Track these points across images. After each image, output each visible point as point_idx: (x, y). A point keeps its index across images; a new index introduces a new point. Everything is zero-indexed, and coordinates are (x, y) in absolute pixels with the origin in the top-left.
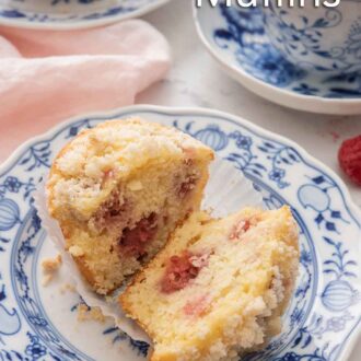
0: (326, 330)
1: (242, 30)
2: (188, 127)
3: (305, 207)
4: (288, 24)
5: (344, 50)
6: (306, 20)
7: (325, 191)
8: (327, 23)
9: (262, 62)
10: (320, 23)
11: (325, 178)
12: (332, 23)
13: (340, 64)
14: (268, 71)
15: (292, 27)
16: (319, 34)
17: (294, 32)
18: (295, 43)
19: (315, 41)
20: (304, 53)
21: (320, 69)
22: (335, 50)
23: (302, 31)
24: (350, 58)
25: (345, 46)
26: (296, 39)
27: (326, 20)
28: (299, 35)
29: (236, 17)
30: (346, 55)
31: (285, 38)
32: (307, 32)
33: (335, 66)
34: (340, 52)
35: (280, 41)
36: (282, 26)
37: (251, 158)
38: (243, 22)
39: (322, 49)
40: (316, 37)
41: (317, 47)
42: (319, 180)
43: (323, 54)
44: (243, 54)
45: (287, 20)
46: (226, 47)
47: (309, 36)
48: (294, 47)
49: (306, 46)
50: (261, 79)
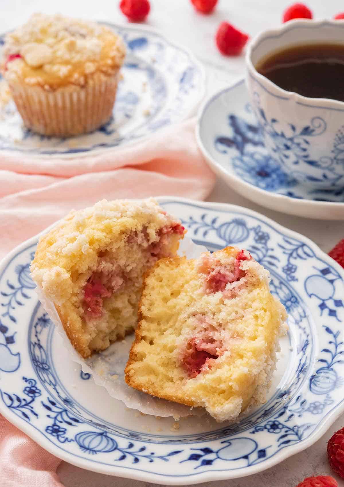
0: (306, 411)
1: (246, 140)
2: (214, 221)
3: (310, 296)
4: (279, 132)
5: (332, 161)
6: (293, 128)
7: (332, 282)
8: (313, 131)
9: (258, 169)
10: (306, 131)
11: (332, 270)
12: (317, 131)
13: (330, 175)
14: (259, 178)
15: (283, 135)
16: (307, 142)
17: (284, 141)
18: (288, 153)
19: (304, 150)
20: (296, 163)
21: (312, 179)
22: (323, 160)
23: (291, 139)
24: (339, 169)
25: (332, 155)
26: (288, 148)
27: (312, 128)
28: (289, 143)
29: (244, 129)
30: (334, 165)
31: (278, 148)
32: (296, 141)
33: (325, 176)
34: (329, 162)
35: (275, 151)
36: (275, 135)
37: (267, 250)
38: (250, 135)
39: (312, 158)
40: (304, 146)
41: (306, 157)
42: (325, 272)
43: (312, 163)
44: (241, 160)
45: (278, 128)
46: (225, 152)
47: (298, 145)
48: (287, 157)
49: (297, 155)
50: (250, 183)
